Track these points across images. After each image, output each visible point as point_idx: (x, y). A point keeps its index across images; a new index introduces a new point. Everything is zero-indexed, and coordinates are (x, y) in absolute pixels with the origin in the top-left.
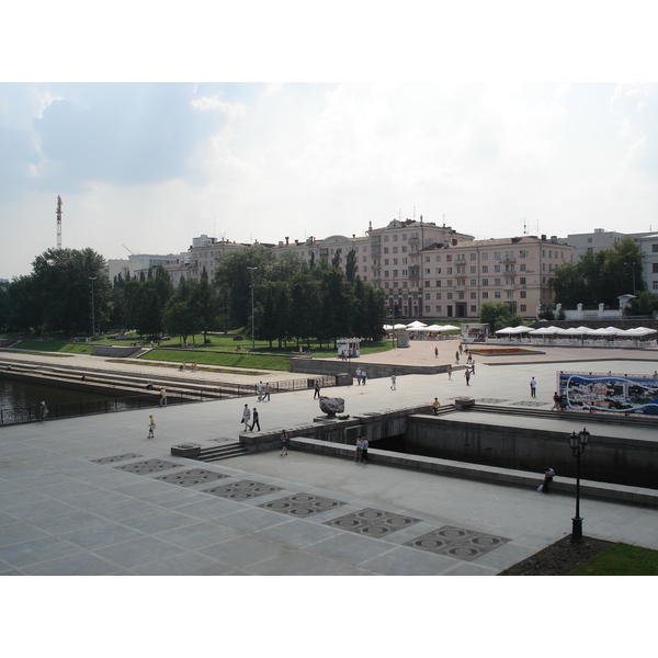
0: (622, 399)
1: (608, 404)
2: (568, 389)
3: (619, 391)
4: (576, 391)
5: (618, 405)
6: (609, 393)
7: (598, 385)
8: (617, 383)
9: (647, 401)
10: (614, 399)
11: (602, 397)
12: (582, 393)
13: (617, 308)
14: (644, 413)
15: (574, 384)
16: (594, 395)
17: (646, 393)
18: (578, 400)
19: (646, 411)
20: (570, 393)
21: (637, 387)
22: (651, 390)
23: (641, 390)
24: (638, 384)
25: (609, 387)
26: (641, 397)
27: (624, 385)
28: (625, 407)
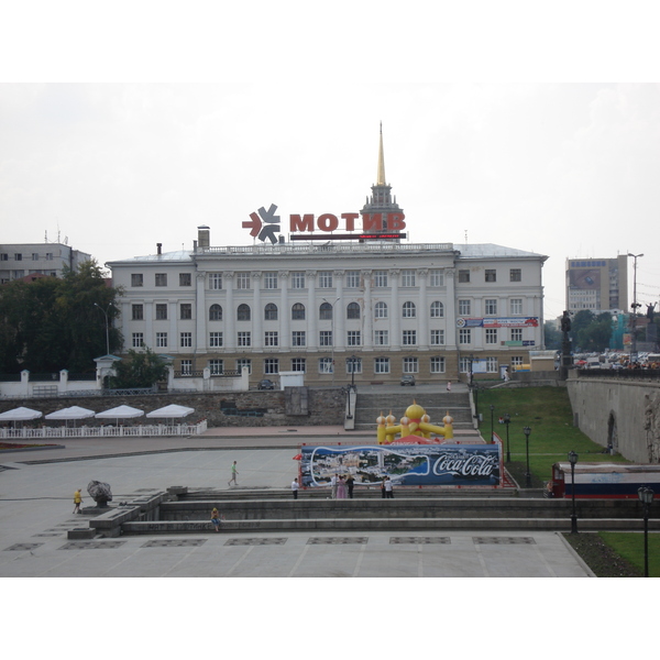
0: (377, 471)
1: (360, 477)
2: (312, 464)
3: (373, 461)
4: (323, 466)
5: (373, 478)
6: (361, 465)
7: (349, 457)
8: (371, 453)
9: (406, 470)
10: (368, 470)
11: (353, 470)
12: (329, 467)
13: (93, 378)
14: (403, 484)
15: (319, 457)
16: (343, 468)
17: (404, 461)
18: (325, 476)
19: (405, 482)
20: (314, 468)
21: (393, 456)
22: (410, 458)
23: (398, 459)
24: (395, 453)
25: (361, 458)
26: (399, 466)
27: (378, 454)
28: (380, 479)
